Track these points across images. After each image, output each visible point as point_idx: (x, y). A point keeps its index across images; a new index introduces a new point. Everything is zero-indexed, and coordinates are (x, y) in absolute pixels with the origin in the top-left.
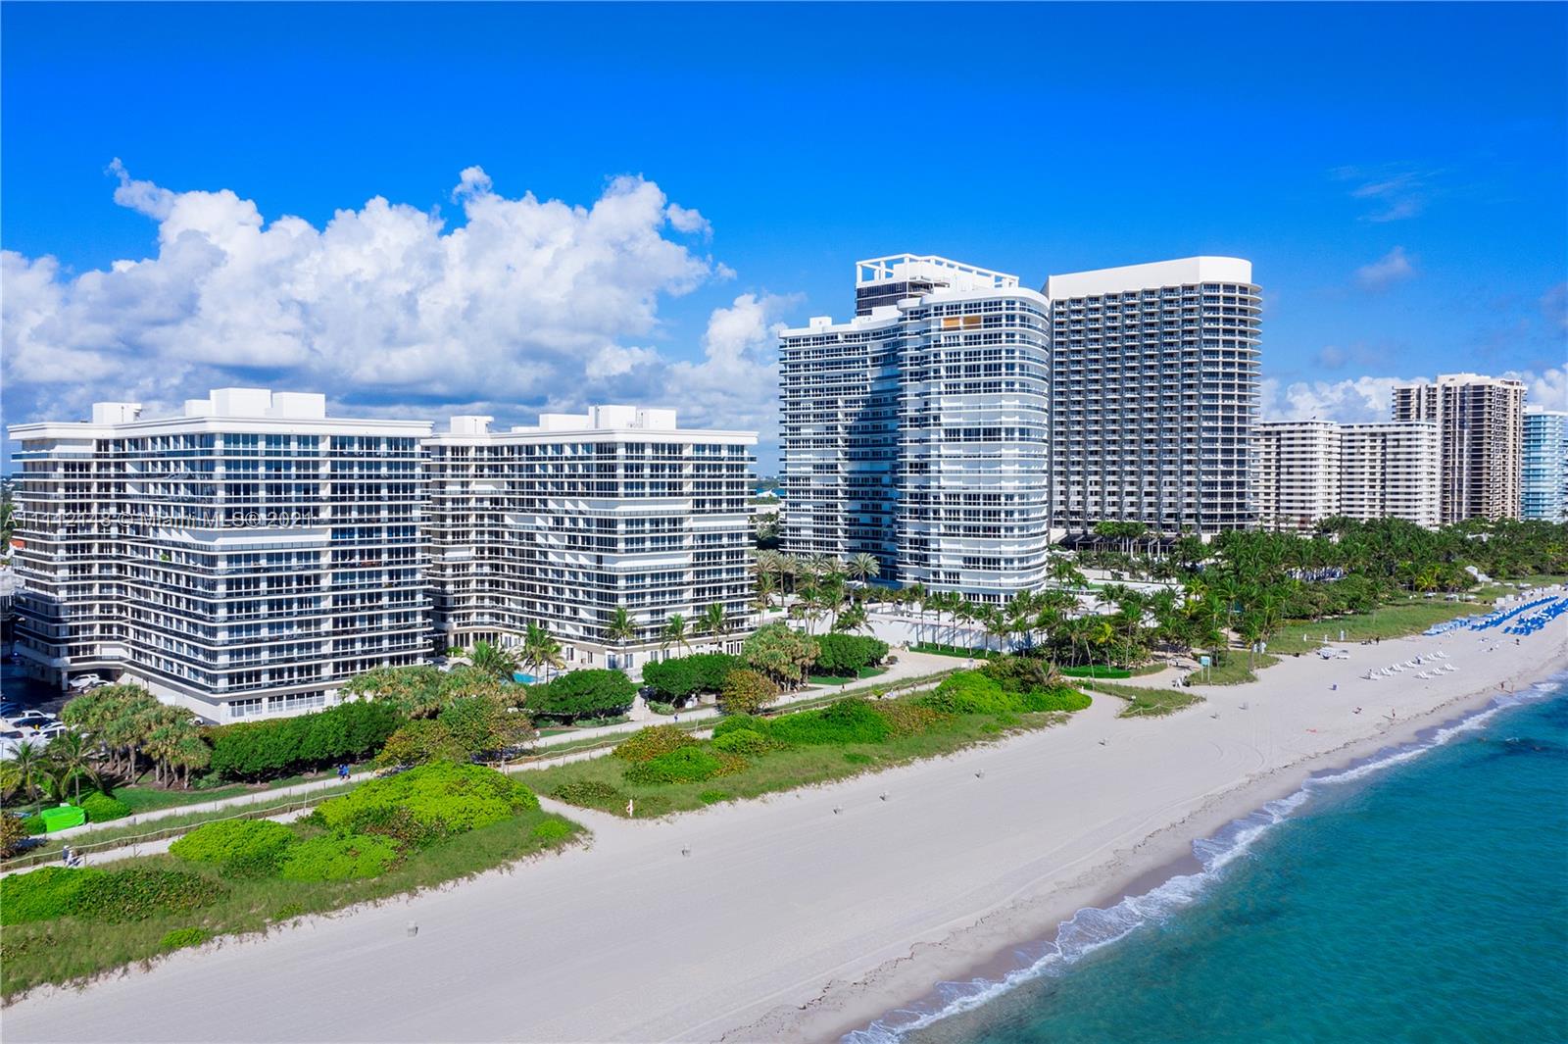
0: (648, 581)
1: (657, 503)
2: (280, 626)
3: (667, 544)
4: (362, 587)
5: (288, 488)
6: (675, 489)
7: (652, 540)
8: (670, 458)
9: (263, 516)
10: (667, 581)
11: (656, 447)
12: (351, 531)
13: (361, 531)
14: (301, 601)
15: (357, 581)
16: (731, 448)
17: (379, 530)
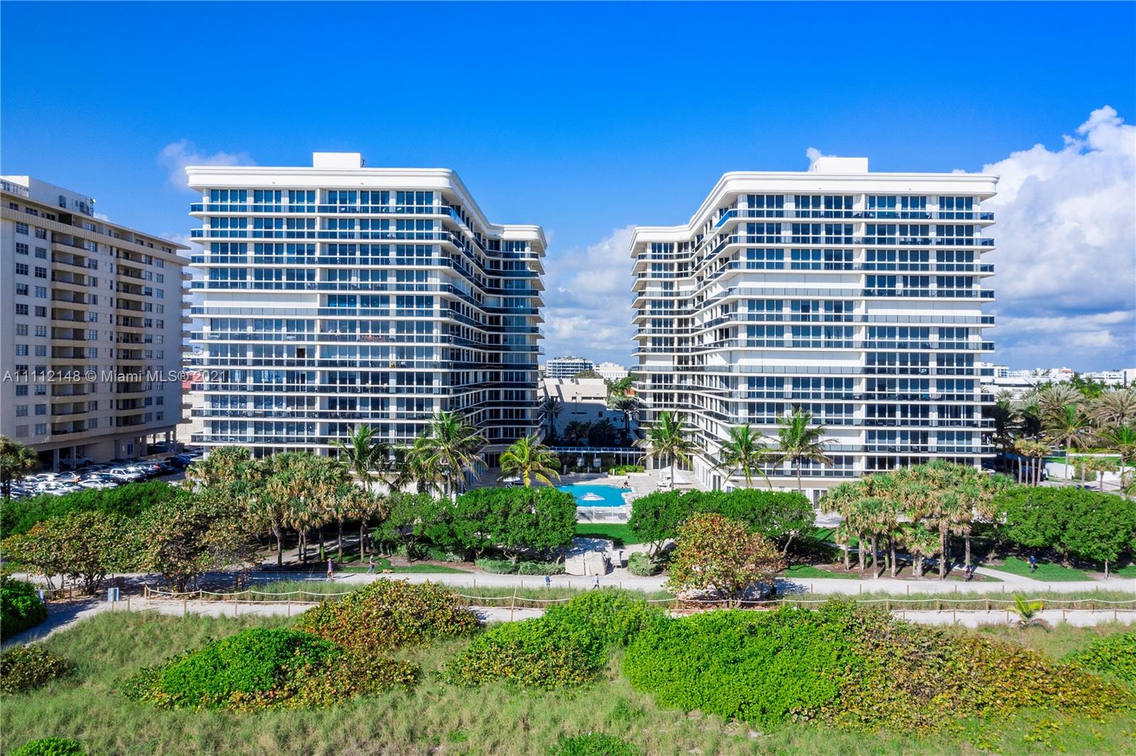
0: (788, 388)
1: (805, 278)
2: (269, 401)
3: (823, 338)
4: (364, 364)
5: (279, 248)
6: (839, 260)
7: (795, 331)
8: (827, 215)
9: (250, 279)
10: (823, 390)
11: (802, 200)
12: (352, 299)
13: (365, 300)
14: (291, 376)
15: (358, 358)
16: (945, 201)
17: (386, 300)
